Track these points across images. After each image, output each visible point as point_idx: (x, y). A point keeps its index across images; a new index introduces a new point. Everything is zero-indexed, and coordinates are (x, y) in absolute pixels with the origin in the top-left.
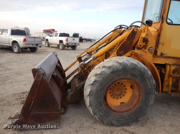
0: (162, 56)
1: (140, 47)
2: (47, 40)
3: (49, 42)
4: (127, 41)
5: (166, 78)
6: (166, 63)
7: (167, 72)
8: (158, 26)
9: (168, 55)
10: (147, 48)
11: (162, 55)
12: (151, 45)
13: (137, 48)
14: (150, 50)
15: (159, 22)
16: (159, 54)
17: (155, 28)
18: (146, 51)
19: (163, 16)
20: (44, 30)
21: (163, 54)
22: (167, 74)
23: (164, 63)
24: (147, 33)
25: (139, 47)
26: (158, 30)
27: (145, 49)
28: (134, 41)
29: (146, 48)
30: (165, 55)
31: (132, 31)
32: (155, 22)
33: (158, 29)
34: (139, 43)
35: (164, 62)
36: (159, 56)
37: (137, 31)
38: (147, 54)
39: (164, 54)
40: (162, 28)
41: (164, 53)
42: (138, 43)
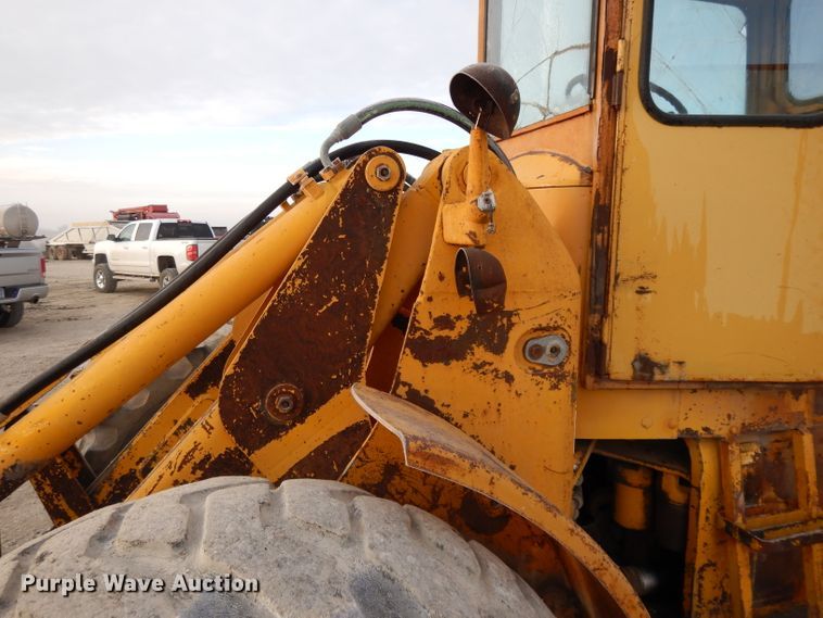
0: (650, 381)
1: (445, 333)
2: (102, 258)
3: (112, 268)
4: (315, 292)
5: (700, 548)
6: (688, 430)
7: (706, 500)
8: (585, 141)
9: (694, 371)
10: (514, 336)
11: (647, 375)
12: (547, 309)
13: (411, 344)
14: (537, 352)
15: (591, 108)
16: (620, 364)
17: (566, 159)
18: (502, 369)
19: (611, 56)
20: (116, 210)
21: (656, 365)
22: (703, 514)
23: (673, 435)
24: (482, 205)
25: (436, 333)
26: (588, 173)
27: (498, 349)
28: (380, 280)
29: (504, 340)
30: (673, 373)
31: (343, 195)
32: (557, 110)
33: (586, 166)
34: (430, 299)
35: (672, 428)
36: (627, 382)
37: (395, 190)
38: (518, 395)
39: (663, 368)
40: (614, 156)
41: (658, 356)
42: (420, 299)
